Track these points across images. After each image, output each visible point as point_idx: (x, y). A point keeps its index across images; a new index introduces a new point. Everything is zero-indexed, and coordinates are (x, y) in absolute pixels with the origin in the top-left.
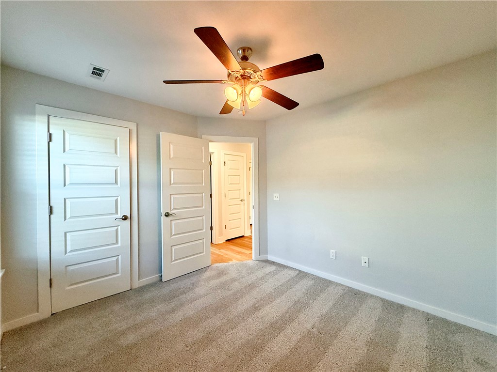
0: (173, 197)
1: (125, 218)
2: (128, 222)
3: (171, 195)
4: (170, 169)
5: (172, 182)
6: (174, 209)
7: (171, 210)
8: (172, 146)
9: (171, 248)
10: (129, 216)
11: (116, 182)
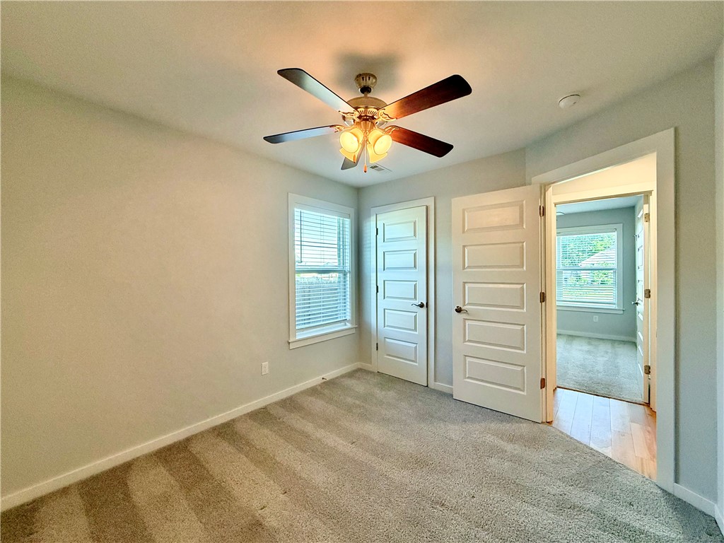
0: (467, 286)
1: (422, 306)
2: (424, 309)
3: (465, 283)
4: (464, 246)
5: (466, 265)
6: (469, 304)
7: (464, 305)
8: (466, 214)
9: (465, 360)
10: (425, 304)
11: (415, 266)
